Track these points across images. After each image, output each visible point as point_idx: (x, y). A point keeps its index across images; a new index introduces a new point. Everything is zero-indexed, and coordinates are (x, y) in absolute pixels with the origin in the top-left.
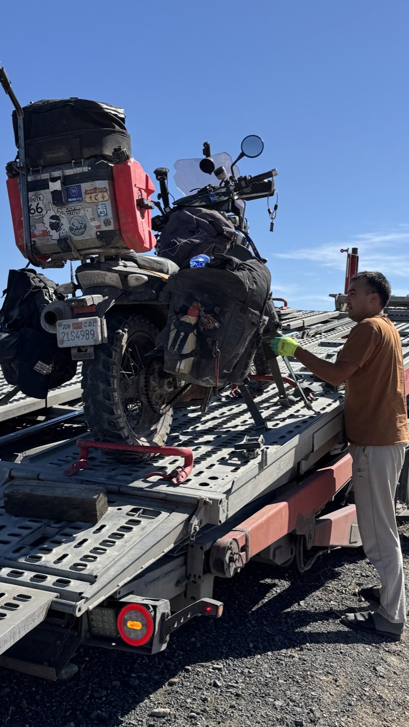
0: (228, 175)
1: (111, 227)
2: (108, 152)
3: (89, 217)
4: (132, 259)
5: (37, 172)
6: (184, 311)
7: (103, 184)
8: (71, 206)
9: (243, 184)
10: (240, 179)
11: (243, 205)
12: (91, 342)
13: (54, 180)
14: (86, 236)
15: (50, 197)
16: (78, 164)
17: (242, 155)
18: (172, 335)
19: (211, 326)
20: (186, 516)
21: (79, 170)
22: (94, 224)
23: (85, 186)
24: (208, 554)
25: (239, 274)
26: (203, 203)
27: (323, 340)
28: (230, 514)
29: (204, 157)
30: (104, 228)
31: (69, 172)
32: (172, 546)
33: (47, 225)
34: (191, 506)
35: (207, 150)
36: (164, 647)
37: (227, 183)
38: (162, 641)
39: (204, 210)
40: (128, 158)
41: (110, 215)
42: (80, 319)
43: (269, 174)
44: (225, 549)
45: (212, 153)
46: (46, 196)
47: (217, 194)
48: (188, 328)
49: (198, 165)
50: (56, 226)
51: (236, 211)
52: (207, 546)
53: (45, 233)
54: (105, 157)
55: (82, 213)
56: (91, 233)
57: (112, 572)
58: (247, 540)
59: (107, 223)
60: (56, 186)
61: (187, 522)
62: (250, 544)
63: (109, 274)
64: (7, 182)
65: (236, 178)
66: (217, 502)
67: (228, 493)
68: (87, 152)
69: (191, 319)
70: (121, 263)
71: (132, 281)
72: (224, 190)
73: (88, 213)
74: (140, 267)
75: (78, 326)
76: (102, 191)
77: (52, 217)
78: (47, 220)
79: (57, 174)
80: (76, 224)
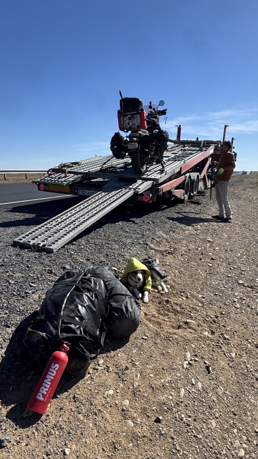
0: (156, 110)
1: (140, 124)
2: (140, 109)
3: (136, 122)
4: (141, 131)
5: (125, 113)
6: (153, 142)
7: (139, 116)
8: (132, 120)
9: (159, 112)
10: (159, 111)
11: (158, 117)
12: (135, 148)
13: (129, 114)
14: (135, 126)
15: (128, 118)
16: (134, 112)
17: (159, 105)
18: (151, 147)
19: (158, 145)
20: (153, 181)
21: (134, 113)
22: (137, 124)
23: (135, 116)
24: (156, 190)
25: (164, 134)
26: (151, 117)
27: (173, 152)
28: (161, 182)
29: (150, 105)
30: (139, 125)
31: (132, 113)
32: (151, 186)
33: (127, 124)
34: (154, 180)
35: (150, 103)
36: (151, 202)
37: (156, 112)
38: (151, 201)
39: (151, 119)
40: (144, 110)
41: (140, 122)
42: (133, 143)
43: (166, 110)
44: (159, 189)
45: (152, 104)
46: (127, 117)
47: (154, 115)
48: (154, 145)
49: (148, 107)
50: (129, 124)
51: (157, 118)
52: (156, 188)
53: (126, 125)
54: (139, 110)
55: (134, 121)
56: (136, 126)
57: (143, 188)
58: (163, 188)
59: (139, 123)
60: (130, 116)
61: (153, 182)
62: (163, 189)
63: (138, 134)
64: (118, 114)
65: (158, 110)
66: (158, 179)
67: (160, 178)
68: (136, 109)
69: (154, 143)
70: (139, 131)
71: (142, 136)
72: (155, 114)
73: (135, 121)
74: (142, 132)
75: (132, 144)
76: (139, 117)
77: (128, 122)
78: (127, 123)
79: (129, 113)
80: (133, 124)
